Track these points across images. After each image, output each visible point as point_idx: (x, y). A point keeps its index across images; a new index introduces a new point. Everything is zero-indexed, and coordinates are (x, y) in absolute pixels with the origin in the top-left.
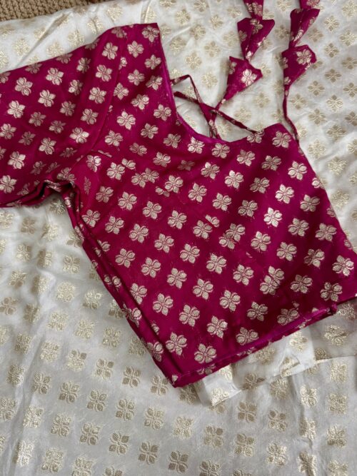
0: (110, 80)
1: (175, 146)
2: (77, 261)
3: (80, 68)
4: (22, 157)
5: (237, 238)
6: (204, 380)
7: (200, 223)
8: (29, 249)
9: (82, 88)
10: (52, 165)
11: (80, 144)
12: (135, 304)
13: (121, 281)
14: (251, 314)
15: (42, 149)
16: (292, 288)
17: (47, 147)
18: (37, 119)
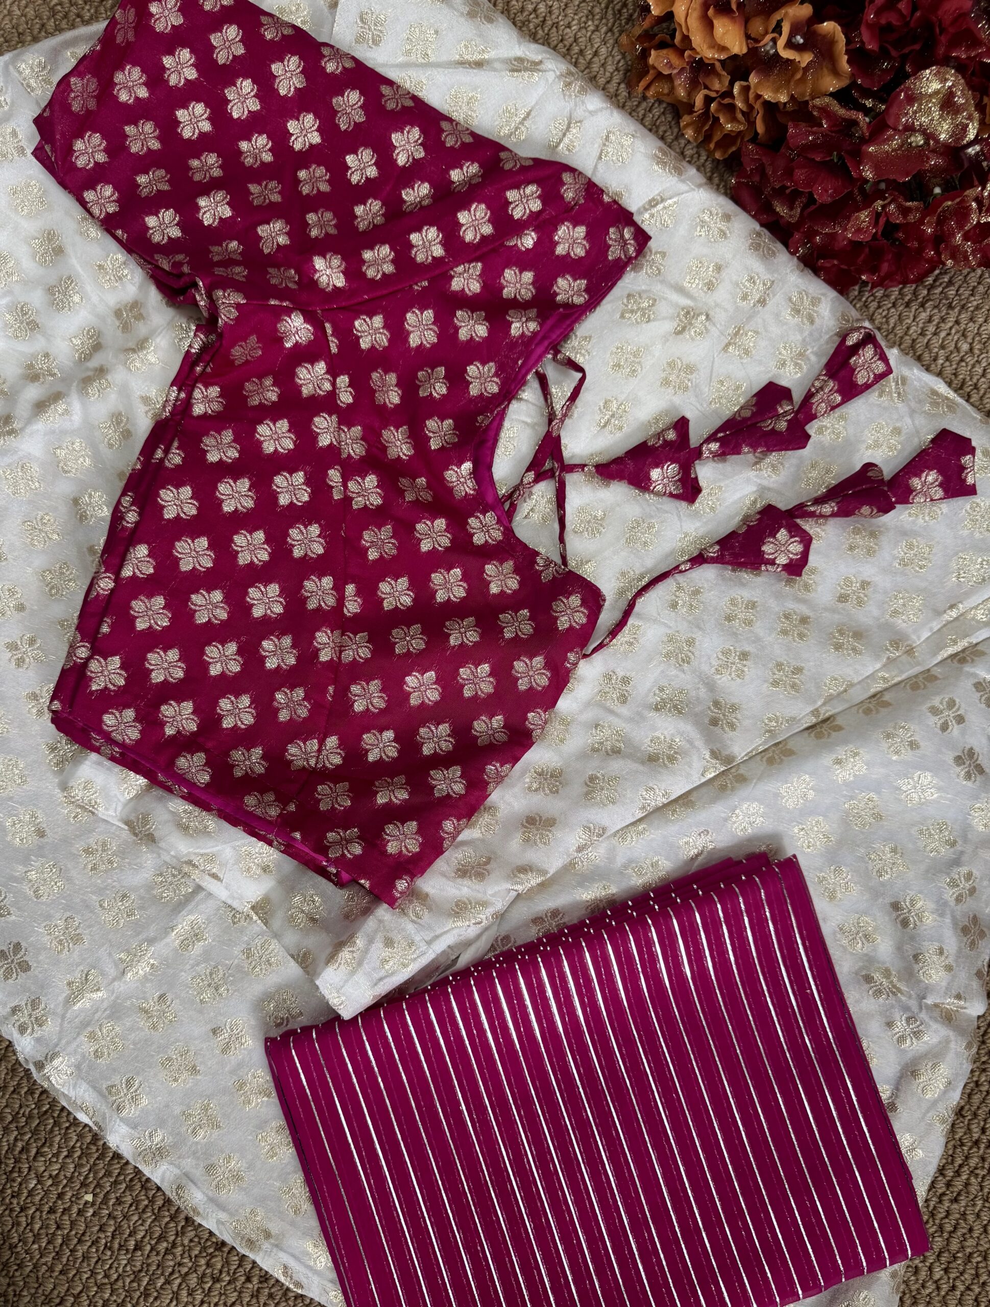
0: (470, 245)
2: (127, 434)
3: (456, 175)
4: (226, 212)
6: (94, 756)
7: (327, 582)
9: (422, 207)
10: (238, 269)
11: (315, 283)
12: (117, 570)
13: (137, 523)
14: (237, 755)
15: (262, 231)
16: (320, 787)
17: (272, 235)
18: (313, 180)
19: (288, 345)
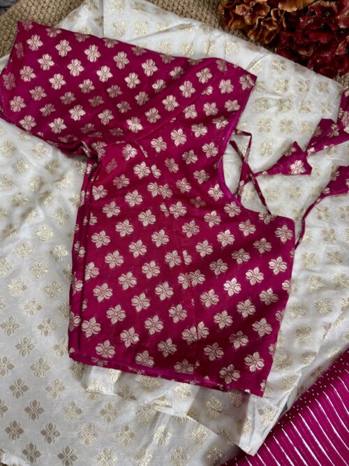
0: (188, 98)
1: (200, 182)
2: (67, 217)
3: (173, 73)
4: (83, 113)
5: (195, 283)
6: (94, 367)
7: (175, 253)
8: (42, 184)
9: (163, 89)
10: (97, 134)
11: (130, 131)
12: (83, 278)
13: (85, 254)
14: (161, 346)
15: (101, 116)
16: (205, 349)
17: (106, 117)
18: (114, 91)
19: (127, 159)
